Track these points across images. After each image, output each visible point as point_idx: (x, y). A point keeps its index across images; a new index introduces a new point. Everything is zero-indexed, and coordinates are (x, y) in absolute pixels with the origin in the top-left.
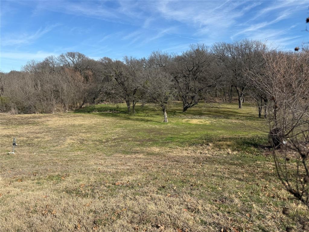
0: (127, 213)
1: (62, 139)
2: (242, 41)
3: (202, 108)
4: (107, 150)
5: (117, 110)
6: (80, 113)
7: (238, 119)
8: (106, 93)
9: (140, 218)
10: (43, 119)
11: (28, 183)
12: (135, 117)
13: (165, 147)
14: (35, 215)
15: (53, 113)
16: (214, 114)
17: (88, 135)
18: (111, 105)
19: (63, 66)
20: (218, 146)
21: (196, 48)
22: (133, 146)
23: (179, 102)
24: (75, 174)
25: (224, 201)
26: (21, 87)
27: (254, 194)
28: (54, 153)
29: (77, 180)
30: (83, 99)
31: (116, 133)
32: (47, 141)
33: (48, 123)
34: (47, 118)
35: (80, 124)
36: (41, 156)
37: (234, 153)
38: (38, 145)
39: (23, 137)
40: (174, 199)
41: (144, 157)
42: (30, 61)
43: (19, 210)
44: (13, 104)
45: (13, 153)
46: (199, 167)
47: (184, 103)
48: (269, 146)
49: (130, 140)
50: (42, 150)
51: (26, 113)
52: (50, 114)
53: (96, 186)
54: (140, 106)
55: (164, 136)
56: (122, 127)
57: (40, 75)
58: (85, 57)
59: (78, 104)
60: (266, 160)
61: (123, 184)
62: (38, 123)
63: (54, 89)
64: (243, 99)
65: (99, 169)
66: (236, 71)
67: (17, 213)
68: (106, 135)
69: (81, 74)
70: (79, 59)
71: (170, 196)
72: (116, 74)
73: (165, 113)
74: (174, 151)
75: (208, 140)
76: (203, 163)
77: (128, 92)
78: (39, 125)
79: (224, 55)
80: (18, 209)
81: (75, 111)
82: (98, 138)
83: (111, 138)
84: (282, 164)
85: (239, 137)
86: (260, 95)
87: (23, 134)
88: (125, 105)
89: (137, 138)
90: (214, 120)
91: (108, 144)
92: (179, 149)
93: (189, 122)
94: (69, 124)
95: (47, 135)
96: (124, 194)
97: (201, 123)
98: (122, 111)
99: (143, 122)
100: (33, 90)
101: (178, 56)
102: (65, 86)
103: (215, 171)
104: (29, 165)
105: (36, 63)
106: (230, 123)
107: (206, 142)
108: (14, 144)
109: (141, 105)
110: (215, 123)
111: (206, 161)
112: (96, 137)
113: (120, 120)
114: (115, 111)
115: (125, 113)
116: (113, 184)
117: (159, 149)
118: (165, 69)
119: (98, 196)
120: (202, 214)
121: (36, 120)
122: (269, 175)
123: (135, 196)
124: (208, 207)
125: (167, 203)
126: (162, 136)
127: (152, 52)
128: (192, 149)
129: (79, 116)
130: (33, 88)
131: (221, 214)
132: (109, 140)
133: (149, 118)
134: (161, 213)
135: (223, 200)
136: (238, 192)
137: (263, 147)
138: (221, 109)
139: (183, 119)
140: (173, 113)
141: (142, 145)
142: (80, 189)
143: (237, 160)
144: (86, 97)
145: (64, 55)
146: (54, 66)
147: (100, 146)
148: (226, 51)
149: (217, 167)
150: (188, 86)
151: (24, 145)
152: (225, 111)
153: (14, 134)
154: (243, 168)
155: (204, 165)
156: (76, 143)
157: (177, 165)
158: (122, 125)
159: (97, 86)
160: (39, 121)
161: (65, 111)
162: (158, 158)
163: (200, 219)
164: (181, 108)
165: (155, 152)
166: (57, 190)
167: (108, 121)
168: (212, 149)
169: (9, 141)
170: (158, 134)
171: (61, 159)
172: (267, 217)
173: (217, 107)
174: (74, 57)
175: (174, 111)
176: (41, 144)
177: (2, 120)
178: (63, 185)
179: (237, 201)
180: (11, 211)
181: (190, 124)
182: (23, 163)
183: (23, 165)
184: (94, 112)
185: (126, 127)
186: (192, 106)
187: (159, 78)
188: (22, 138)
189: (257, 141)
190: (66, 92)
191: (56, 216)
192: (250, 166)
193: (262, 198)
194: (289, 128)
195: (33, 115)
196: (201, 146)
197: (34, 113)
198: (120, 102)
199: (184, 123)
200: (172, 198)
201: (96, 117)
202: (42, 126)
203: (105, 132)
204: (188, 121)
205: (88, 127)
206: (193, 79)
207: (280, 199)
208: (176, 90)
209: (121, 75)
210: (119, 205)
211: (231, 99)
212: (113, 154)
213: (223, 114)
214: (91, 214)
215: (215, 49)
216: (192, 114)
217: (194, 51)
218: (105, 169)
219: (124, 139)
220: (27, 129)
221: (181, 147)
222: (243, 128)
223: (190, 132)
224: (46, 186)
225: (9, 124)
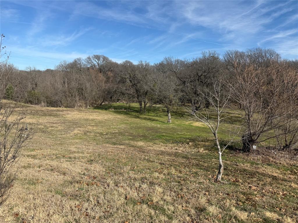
1: (71, 130)
4: (101, 141)
5: (132, 108)
7: (242, 125)
10: (65, 113)
12: (145, 116)
15: (76, 108)
17: (94, 128)
19: (90, 67)
20: (197, 145)
22: (125, 140)
26: (51, 84)
31: (119, 128)
32: (59, 130)
33: (67, 116)
34: (68, 112)
35: (94, 119)
37: (204, 152)
39: (42, 125)
42: (62, 61)
44: (43, 98)
49: (126, 135)
52: (73, 109)
56: (128, 124)
58: (109, 60)
62: (59, 116)
70: (103, 61)
72: (130, 76)
73: (170, 114)
81: (95, 107)
82: (101, 131)
83: (111, 132)
87: (42, 123)
91: (106, 136)
94: (84, 118)
97: (202, 126)
98: (135, 110)
99: (149, 121)
102: (88, 85)
105: (67, 63)
108: (26, 129)
113: (130, 118)
114: (129, 110)
115: (137, 112)
117: (144, 144)
121: (58, 113)
129: (95, 112)
132: (109, 133)
133: (157, 118)
137: (236, 150)
139: (188, 121)
141: (133, 139)
145: (90, 57)
146: (81, 67)
147: (98, 137)
153: (35, 123)
156: (81, 134)
158: (129, 122)
159: (113, 86)
161: (86, 107)
165: (139, 145)
167: (119, 118)
168: (189, 147)
170: (155, 132)
174: (99, 59)
175: (183, 113)
176: (53, 132)
177: (31, 111)
184: (110, 110)
187: (166, 82)
188: (40, 127)
190: (89, 90)
195: (58, 108)
197: (60, 107)
199: (187, 125)
201: (110, 114)
202: (61, 118)
203: (110, 127)
204: (191, 123)
205: (99, 121)
209: (134, 77)
219: (121, 134)
220: (48, 119)
225: (36, 114)
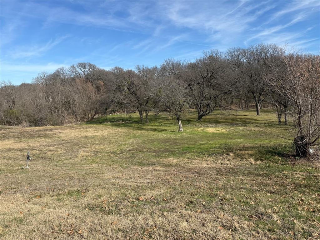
0: (159, 232)
1: (75, 152)
2: (257, 45)
3: (218, 116)
4: (122, 162)
5: (130, 120)
6: (92, 124)
7: (256, 126)
8: (118, 103)
9: (173, 238)
10: (55, 131)
11: (48, 199)
12: (149, 127)
13: (183, 157)
14: (61, 235)
15: (65, 125)
16: (231, 121)
17: (102, 147)
18: (124, 115)
19: (74, 77)
20: (240, 155)
21: (210, 54)
22: (149, 158)
23: (193, 110)
24: (95, 189)
25: (261, 217)
26: (32, 100)
27: (291, 208)
28: (68, 166)
29: (98, 196)
30: (95, 110)
31: (130, 144)
32: (60, 154)
33: (60, 135)
34: (59, 130)
35: (93, 136)
36: (56, 169)
37: (257, 163)
38: (51, 159)
39: (36, 150)
40: (206, 215)
41: (161, 169)
42: (41, 73)
43: (43, 230)
44: (24, 116)
45: (28, 167)
46: (223, 179)
47: (199, 111)
48: (294, 155)
49: (145, 151)
50: (56, 163)
51: (37, 126)
52: (62, 126)
53: (119, 202)
54: (152, 115)
55: (180, 146)
56: (136, 138)
57: (51, 87)
58: (96, 67)
59: (90, 115)
60: (293, 170)
61: (147, 199)
62: (50, 136)
63: (66, 100)
64: (260, 106)
65: (118, 182)
66: (252, 76)
67: (41, 233)
68: (120, 146)
69: (93, 85)
70: (90, 69)
71: (201, 212)
72: (128, 83)
73: (180, 122)
74: (192, 162)
75: (228, 150)
76: (226, 175)
77: (141, 102)
78: (52, 137)
79: (239, 61)
80: (42, 228)
81: (87, 122)
82: (112, 150)
83: (125, 149)
84: (311, 174)
85: (261, 145)
86: (279, 101)
87: (35, 147)
88: (138, 115)
89: (152, 149)
90: (231, 128)
91: (123, 155)
92: (198, 159)
93: (205, 131)
94: (81, 136)
95: (60, 148)
96: (150, 210)
97: (218, 132)
98: (134, 121)
99: (157, 131)
100: (43, 102)
101: (191, 63)
102: (76, 98)
103: (242, 183)
104: (45, 180)
105: (47, 75)
106: (248, 131)
107: (226, 152)
108: (28, 158)
109: (155, 115)
110: (232, 131)
111: (230, 173)
112: (109, 148)
113: (133, 130)
114: (128, 121)
115: (137, 123)
116: (136, 199)
117: (176, 160)
118: (178, 76)
119: (123, 212)
120: (241, 231)
121: (48, 132)
122: (300, 186)
123: (163, 212)
124: (245, 224)
125: (199, 220)
126: (178, 146)
127: (164, 60)
128: (212, 159)
129: (91, 127)
130: (45, 100)
131: (261, 231)
132: (124, 151)
133: (163, 128)
134: (195, 231)
135: (259, 216)
136: (273, 207)
137: (288, 156)
138: (238, 117)
139: (198, 128)
140: (187, 122)
141: (158, 156)
142: (103, 205)
143: (262, 171)
144: (97, 108)
145: (75, 66)
146: (65, 77)
147: (114, 158)
148: (240, 56)
149: (243, 178)
150: (203, 94)
151: (36, 159)
152: (242, 119)
153: (26, 147)
154: (271, 179)
155: (228, 176)
156: (90, 156)
157: (199, 178)
158: (136, 135)
159: (109, 96)
160: (51, 134)
161: (76, 123)
162: (178, 170)
163: (239, 238)
164: (196, 116)
165: (173, 163)
166: (79, 207)
167: (121, 132)
168: (233, 159)
169: (21, 155)
170: (173, 144)
171: (77, 173)
172: (313, 234)
173: (234, 115)
174: (85, 67)
175: (188, 119)
176: (55, 157)
177: (14, 133)
178: (84, 201)
179: (275, 216)
180: (34, 231)
181: (206, 133)
182: (39, 178)
183: (39, 180)
184: (106, 123)
185: (140, 138)
186: (207, 114)
187: (173, 86)
188: (34, 152)
189: (280, 149)
190: (77, 103)
191: (83, 236)
192: (278, 177)
193: (302, 212)
194: (315, 135)
195: (44, 127)
196: (221, 156)
197: (46, 125)
198: (132, 112)
199: (200, 132)
200: (203, 214)
201: (108, 128)
202: (54, 139)
203: (119, 143)
204: (203, 130)
205: (101, 138)
206: (207, 86)
208: (191, 98)
209: (133, 84)
210: (148, 223)
211: (248, 106)
212: (129, 166)
213: (240, 121)
214: (120, 233)
215: (230, 54)
216: (207, 122)
217: (208, 58)
218: (125, 183)
219: (138, 150)
220: (39, 141)
221: (199, 157)
222: (263, 136)
223: (207, 141)
224: (67, 202)
225: (21, 137)
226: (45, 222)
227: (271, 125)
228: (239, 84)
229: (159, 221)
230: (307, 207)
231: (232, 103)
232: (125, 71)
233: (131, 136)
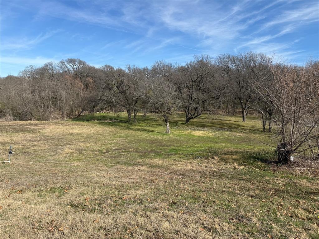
0: (141, 231)
1: (60, 148)
2: (247, 53)
3: (206, 120)
4: (108, 161)
5: (118, 119)
6: (79, 121)
7: (241, 132)
8: (107, 101)
9: (155, 237)
10: (40, 127)
11: (29, 195)
12: (136, 127)
13: (169, 159)
14: (41, 232)
15: (51, 120)
16: (217, 126)
17: (87, 145)
18: (112, 114)
19: (63, 72)
20: (224, 159)
21: (200, 59)
22: (135, 158)
23: (181, 113)
24: (78, 187)
25: (241, 220)
26: (17, 93)
27: (270, 213)
28: (52, 163)
29: (81, 193)
30: (82, 107)
31: (117, 143)
32: (44, 150)
33: (45, 131)
34: (44, 126)
35: (79, 133)
36: (39, 165)
37: (241, 167)
38: (34, 154)
39: (19, 145)
40: (188, 216)
41: (147, 169)
42: (28, 66)
44: (8, 110)
45: (9, 161)
46: (207, 181)
47: (187, 113)
48: (276, 161)
49: (132, 151)
50: (39, 159)
51: (21, 120)
52: (48, 122)
53: (103, 201)
54: (141, 116)
55: (167, 148)
56: (123, 137)
57: (38, 81)
58: (86, 64)
59: (77, 112)
60: (274, 176)
61: (131, 199)
62: (34, 131)
63: (53, 96)
64: (246, 112)
65: (103, 181)
66: (240, 83)
67: (21, 228)
68: (106, 145)
69: (81, 81)
70: (79, 66)
71: (183, 213)
72: (118, 82)
73: (168, 124)
74: (178, 164)
75: (213, 153)
76: (210, 178)
77: (130, 101)
78: (36, 132)
79: (228, 67)
80: (22, 224)
81: (73, 119)
82: (98, 148)
83: (111, 148)
84: (291, 181)
85: (245, 151)
86: (265, 108)
87: (18, 142)
88: (126, 114)
89: (138, 149)
90: (217, 133)
91: (109, 154)
92: (183, 161)
93: (192, 134)
94: (67, 133)
95: (44, 144)
96: (133, 210)
97: (204, 135)
98: (122, 121)
99: (144, 132)
100: (29, 96)
101: (181, 67)
102: (64, 93)
103: (224, 186)
104: (27, 176)
105: (35, 68)
106: (234, 136)
107: (211, 155)
108: (10, 152)
109: (143, 115)
110: (218, 135)
111: (213, 176)
112: (95, 147)
113: (121, 129)
114: (115, 121)
115: (126, 123)
116: (119, 198)
117: (162, 162)
118: (168, 78)
119: (105, 211)
120: (221, 233)
121: (32, 127)
122: (280, 192)
123: (146, 212)
124: (226, 226)
125: (181, 221)
126: (165, 148)
127: (155, 61)
128: (197, 162)
129: (77, 125)
130: (31, 94)
131: (240, 234)
132: (109, 150)
133: (151, 129)
134: (177, 232)
135: (239, 219)
136: (253, 211)
137: (270, 162)
138: (224, 122)
139: (185, 130)
140: (175, 124)
141: (144, 156)
142: (85, 203)
143: (245, 175)
144: (85, 105)
145: (64, 62)
146: (53, 72)
147: (100, 156)
148: (230, 62)
149: (226, 182)
150: (192, 97)
151: (19, 154)
152: (228, 124)
153: (9, 141)
154: (253, 184)
155: (212, 179)
156: (75, 153)
157: (184, 179)
158: (123, 135)
159: (97, 94)
160: (35, 129)
161: (62, 119)
162: (163, 171)
164: (184, 119)
165: (158, 164)
166: (61, 204)
167: (108, 131)
168: (218, 162)
169: (3, 148)
170: (160, 145)
171: (60, 169)
172: (290, 238)
173: (220, 120)
174: (75, 63)
175: (176, 121)
176: (38, 153)
178: (67, 198)
179: (254, 220)
180: (13, 226)
181: (193, 136)
182: (21, 173)
183: (20, 175)
184: (93, 121)
185: (127, 137)
186: (194, 117)
187: (162, 87)
188: (17, 146)
189: (263, 156)
190: (65, 99)
191: (64, 233)
192: (259, 182)
193: (280, 217)
194: (297, 143)
195: (29, 122)
196: (206, 159)
197: (31, 120)
198: (120, 111)
199: (187, 135)
200: (185, 215)
201: (95, 126)
202: (39, 134)
203: (105, 142)
204: (190, 132)
205: (87, 136)
206: (196, 90)
207: (299, 219)
208: (179, 101)
209: (123, 83)
210: (130, 223)
211: (234, 112)
212: (114, 165)
213: (226, 126)
214: (102, 231)
215: (219, 60)
216: (195, 125)
217: (198, 62)
218: (109, 182)
219: (124, 150)
220: (23, 136)
221: (185, 159)
222: (247, 141)
223: (193, 144)
224: (48, 199)
225: (4, 130)
226: (25, 217)
227: (255, 131)
228: (227, 90)
229: (141, 220)
230: (285, 212)
231: (219, 108)
232: (116, 70)
233: (117, 136)
